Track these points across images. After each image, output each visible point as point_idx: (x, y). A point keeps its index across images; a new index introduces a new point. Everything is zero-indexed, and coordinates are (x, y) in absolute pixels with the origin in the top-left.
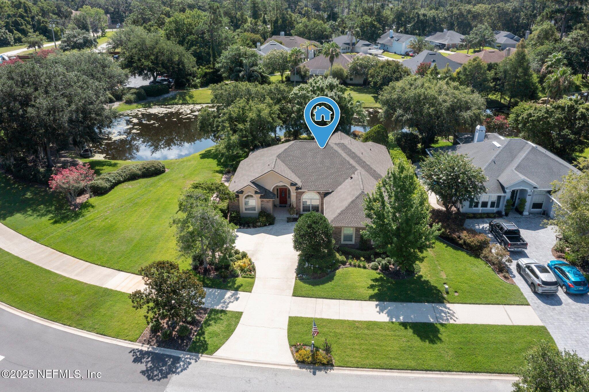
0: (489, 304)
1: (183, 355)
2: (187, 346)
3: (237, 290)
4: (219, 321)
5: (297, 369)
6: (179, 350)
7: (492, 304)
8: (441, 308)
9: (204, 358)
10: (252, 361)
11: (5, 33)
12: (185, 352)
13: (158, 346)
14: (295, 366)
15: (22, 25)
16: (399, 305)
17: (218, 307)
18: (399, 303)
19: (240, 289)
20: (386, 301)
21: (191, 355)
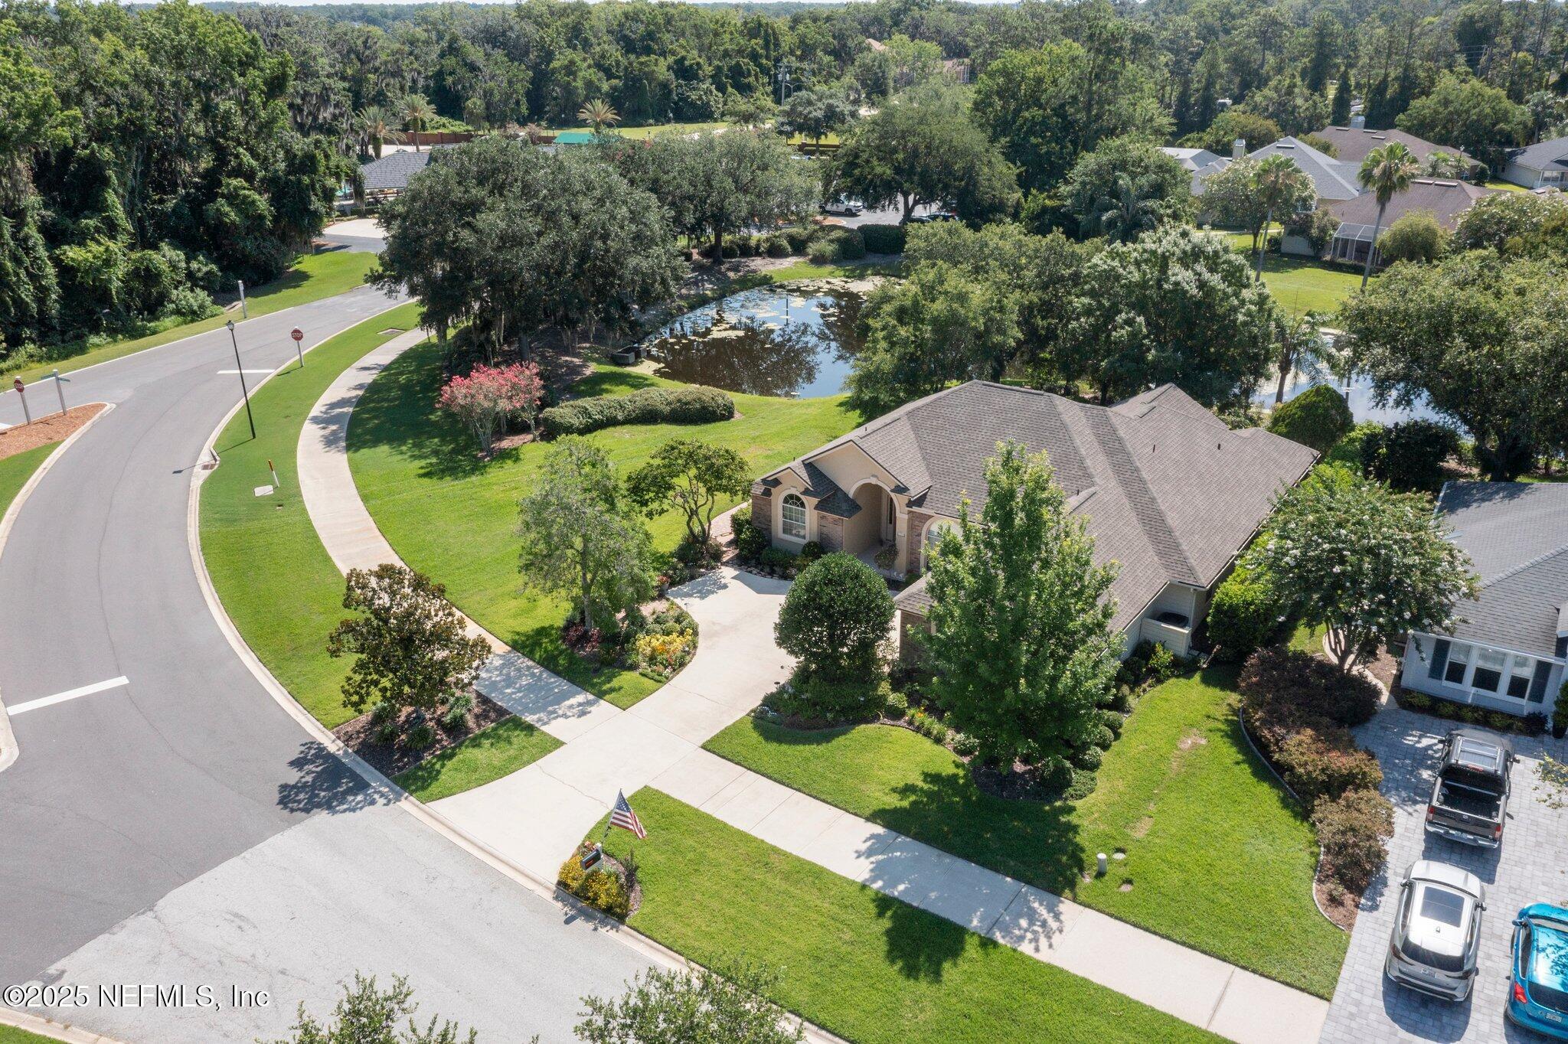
0: (1192, 947)
1: (378, 782)
2: (400, 769)
3: (601, 695)
4: (502, 744)
5: (548, 896)
6: (382, 772)
7: (1204, 952)
8: (1036, 905)
9: (408, 804)
10: (481, 844)
11: (708, 92)
12: (386, 780)
13: (356, 752)
14: (548, 888)
15: (749, 75)
16: (931, 855)
17: (529, 718)
18: (936, 852)
19: (607, 697)
20: (907, 835)
21: (392, 790)
